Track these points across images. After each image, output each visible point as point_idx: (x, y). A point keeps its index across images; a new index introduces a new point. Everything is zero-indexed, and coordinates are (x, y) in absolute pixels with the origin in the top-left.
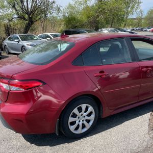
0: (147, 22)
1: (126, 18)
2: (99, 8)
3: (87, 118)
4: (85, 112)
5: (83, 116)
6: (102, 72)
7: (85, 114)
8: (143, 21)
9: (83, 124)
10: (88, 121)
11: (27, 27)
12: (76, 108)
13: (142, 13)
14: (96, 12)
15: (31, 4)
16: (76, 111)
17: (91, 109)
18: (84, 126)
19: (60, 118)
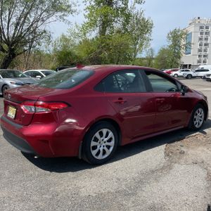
0: (159, 64)
1: (135, 56)
2: (102, 43)
3: (107, 144)
4: (106, 137)
5: (104, 142)
6: (120, 99)
7: (106, 139)
8: (153, 61)
9: (104, 150)
10: (109, 147)
11: (6, 61)
12: (98, 133)
13: (152, 52)
14: (98, 48)
15: (13, 32)
16: (97, 135)
17: (111, 134)
18: (104, 152)
19: (83, 140)
